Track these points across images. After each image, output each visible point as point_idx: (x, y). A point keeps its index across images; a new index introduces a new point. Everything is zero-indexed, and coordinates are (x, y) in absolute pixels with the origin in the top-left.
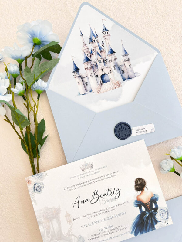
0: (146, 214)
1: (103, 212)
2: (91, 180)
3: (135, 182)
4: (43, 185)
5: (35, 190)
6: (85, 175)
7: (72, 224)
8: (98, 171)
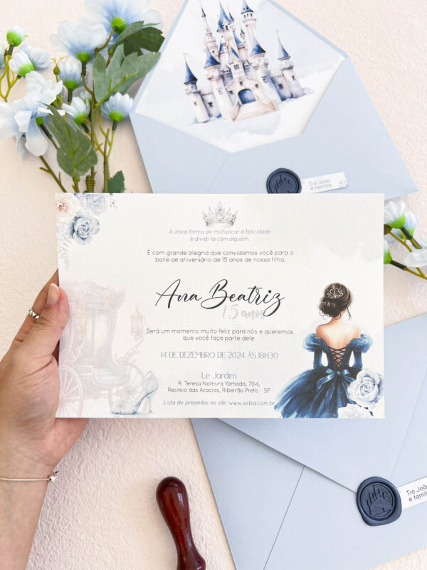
0: (328, 374)
1: (225, 335)
2: (219, 253)
3: (326, 292)
4: (96, 226)
5: (74, 231)
6: (209, 236)
7: (141, 342)
8: (244, 236)
